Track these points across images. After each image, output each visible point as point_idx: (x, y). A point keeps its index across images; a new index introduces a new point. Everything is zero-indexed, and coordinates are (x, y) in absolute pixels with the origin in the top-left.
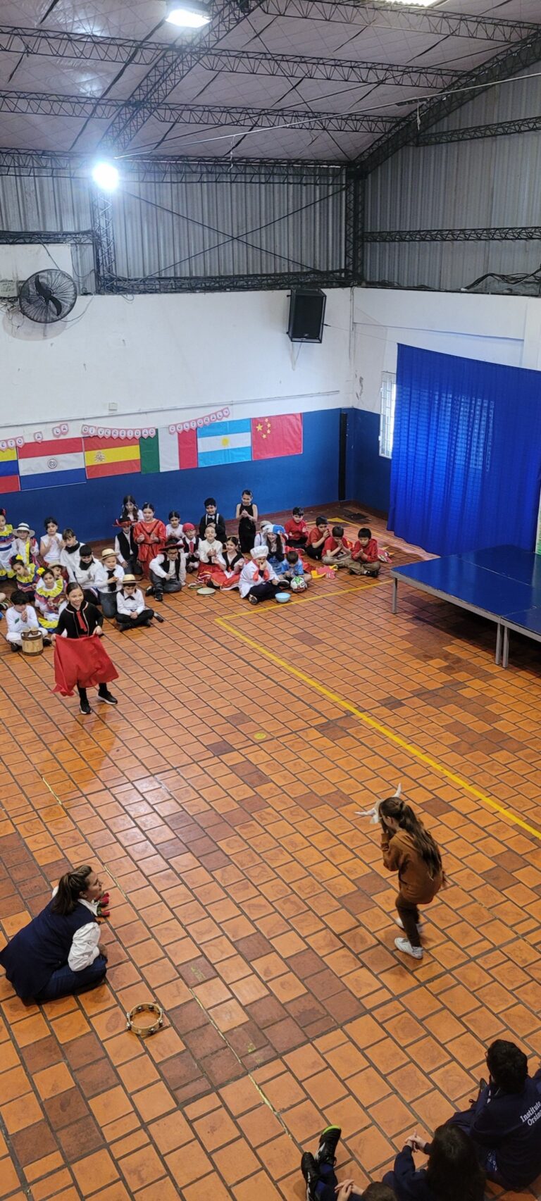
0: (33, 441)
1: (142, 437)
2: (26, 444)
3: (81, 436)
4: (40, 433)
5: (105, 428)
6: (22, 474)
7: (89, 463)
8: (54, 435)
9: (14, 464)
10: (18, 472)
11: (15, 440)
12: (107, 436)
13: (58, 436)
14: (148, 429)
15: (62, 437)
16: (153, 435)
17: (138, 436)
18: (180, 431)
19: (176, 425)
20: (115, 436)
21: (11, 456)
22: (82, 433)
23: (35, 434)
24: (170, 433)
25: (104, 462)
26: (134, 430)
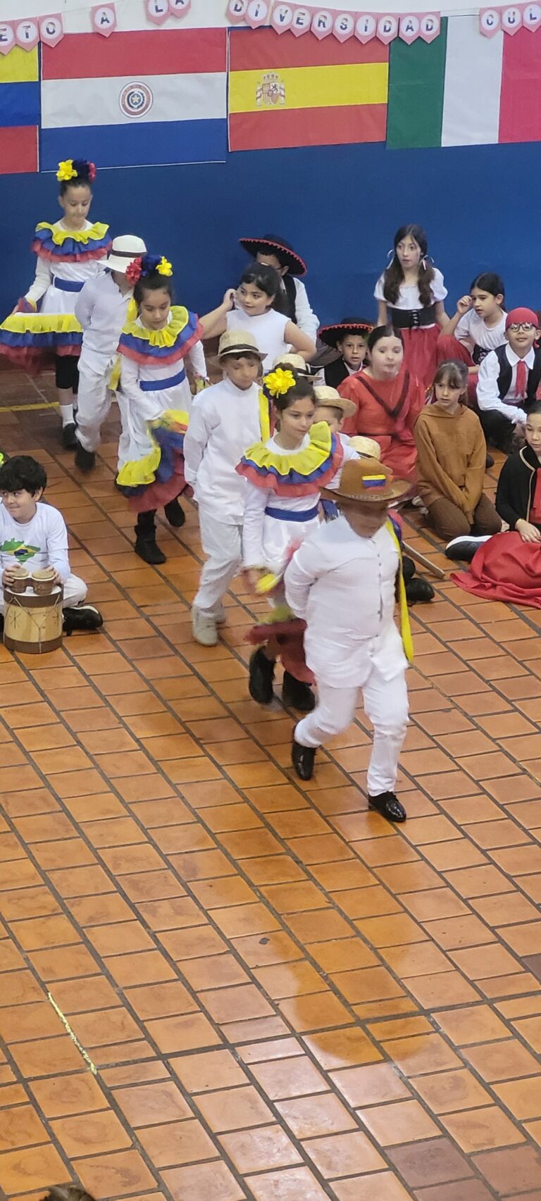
0: (87, 28)
1: (398, 39)
2: (67, 37)
3: (227, 24)
4: (111, 7)
5: (294, 7)
6: (48, 122)
7: (238, 107)
8: (150, 18)
9: (30, 92)
10: (37, 118)
11: (38, 22)
12: (299, 29)
13: (159, 21)
14: (420, 16)
15: (170, 25)
16: (429, 36)
17: (387, 37)
18: (512, 28)
19: (500, 11)
20: (321, 31)
21: (22, 69)
22: (228, 14)
23: (95, 9)
24: (483, 33)
25: (282, 104)
26: (377, 17)
